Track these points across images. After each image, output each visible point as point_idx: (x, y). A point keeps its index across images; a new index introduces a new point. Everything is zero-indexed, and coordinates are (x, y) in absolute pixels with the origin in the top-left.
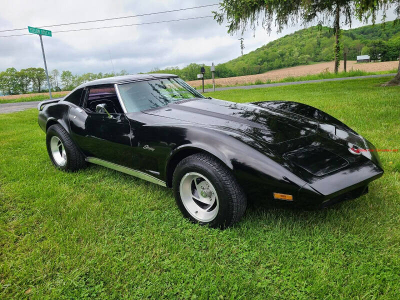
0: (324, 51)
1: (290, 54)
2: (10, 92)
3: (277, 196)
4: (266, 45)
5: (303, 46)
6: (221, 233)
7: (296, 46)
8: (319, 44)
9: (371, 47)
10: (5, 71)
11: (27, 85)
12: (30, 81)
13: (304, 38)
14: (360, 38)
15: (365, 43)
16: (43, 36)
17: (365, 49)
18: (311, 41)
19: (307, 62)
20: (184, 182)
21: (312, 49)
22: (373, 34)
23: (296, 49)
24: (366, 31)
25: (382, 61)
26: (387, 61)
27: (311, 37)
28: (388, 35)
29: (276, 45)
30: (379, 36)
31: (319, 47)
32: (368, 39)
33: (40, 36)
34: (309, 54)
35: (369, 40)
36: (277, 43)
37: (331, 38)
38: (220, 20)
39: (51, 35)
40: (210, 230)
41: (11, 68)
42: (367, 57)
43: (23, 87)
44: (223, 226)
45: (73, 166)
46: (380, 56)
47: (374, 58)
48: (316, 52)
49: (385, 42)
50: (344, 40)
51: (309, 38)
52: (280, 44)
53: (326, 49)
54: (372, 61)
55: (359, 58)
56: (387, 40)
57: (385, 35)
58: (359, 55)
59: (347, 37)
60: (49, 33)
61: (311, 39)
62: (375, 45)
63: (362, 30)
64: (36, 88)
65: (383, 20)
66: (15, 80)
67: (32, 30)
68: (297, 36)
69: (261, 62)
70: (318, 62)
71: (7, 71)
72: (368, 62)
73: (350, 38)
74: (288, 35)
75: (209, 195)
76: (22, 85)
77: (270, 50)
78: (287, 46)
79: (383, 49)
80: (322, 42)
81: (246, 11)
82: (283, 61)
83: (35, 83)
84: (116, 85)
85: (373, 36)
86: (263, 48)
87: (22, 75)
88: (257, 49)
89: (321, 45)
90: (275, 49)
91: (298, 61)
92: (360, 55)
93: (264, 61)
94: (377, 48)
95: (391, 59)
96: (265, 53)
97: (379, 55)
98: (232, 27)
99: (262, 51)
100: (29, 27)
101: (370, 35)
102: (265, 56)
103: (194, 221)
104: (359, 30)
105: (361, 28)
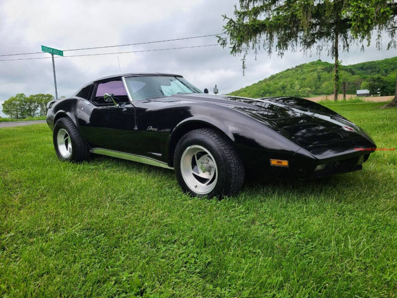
0: (324, 85)
1: (291, 87)
2: (18, 116)
3: (274, 162)
4: (268, 78)
5: (304, 79)
6: (219, 202)
7: (297, 79)
8: (319, 78)
9: (371, 82)
10: (14, 96)
11: (34, 110)
12: (38, 106)
13: (304, 72)
14: (359, 74)
15: (364, 78)
16: (55, 56)
17: (364, 83)
18: (312, 75)
19: (308, 95)
20: (184, 157)
21: (313, 83)
22: (372, 70)
23: (297, 82)
24: (365, 67)
25: (382, 95)
26: (386, 95)
27: (312, 71)
28: (386, 71)
29: (277, 77)
30: (378, 72)
31: (319, 81)
32: (367, 74)
33: (53, 55)
34: (310, 87)
35: (368, 76)
36: (279, 76)
37: (331, 73)
38: (224, 44)
39: (62, 55)
40: (208, 201)
41: (21, 93)
42: (367, 91)
43: (31, 112)
44: (221, 196)
45: (78, 157)
46: (379, 91)
47: (373, 92)
48: (317, 85)
49: (383, 77)
50: (343, 75)
51: (309, 72)
52: (281, 77)
53: (326, 83)
54: (372, 95)
55: (359, 92)
56: (386, 76)
57: (384, 71)
58: (358, 89)
59: (346, 72)
60: (60, 53)
61: (312, 73)
62: (374, 80)
63: (361, 66)
64: (43, 113)
65: (378, 40)
66: (23, 105)
67: (45, 49)
68: (297, 70)
69: (263, 93)
70: (319, 95)
71: (17, 97)
72: (368, 96)
73: (349, 73)
74: (288, 70)
75: (209, 170)
76: (30, 110)
77: (271, 83)
78: (289, 79)
79: (382, 84)
80: (322, 76)
81: (248, 33)
82: (284, 93)
83: (43, 109)
84: (123, 78)
85: (371, 72)
86: (265, 80)
87: (31, 101)
88: (259, 82)
89: (322, 79)
90: (277, 81)
91: (299, 94)
92: (360, 89)
93: (267, 93)
94: (376, 83)
95: (390, 94)
96: (267, 85)
97: (379, 89)
98: (234, 50)
99: (264, 83)
100: (42, 46)
101: (369, 71)
102: (267, 88)
103: (193, 194)
104: (359, 66)
105: (360, 64)
